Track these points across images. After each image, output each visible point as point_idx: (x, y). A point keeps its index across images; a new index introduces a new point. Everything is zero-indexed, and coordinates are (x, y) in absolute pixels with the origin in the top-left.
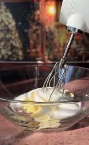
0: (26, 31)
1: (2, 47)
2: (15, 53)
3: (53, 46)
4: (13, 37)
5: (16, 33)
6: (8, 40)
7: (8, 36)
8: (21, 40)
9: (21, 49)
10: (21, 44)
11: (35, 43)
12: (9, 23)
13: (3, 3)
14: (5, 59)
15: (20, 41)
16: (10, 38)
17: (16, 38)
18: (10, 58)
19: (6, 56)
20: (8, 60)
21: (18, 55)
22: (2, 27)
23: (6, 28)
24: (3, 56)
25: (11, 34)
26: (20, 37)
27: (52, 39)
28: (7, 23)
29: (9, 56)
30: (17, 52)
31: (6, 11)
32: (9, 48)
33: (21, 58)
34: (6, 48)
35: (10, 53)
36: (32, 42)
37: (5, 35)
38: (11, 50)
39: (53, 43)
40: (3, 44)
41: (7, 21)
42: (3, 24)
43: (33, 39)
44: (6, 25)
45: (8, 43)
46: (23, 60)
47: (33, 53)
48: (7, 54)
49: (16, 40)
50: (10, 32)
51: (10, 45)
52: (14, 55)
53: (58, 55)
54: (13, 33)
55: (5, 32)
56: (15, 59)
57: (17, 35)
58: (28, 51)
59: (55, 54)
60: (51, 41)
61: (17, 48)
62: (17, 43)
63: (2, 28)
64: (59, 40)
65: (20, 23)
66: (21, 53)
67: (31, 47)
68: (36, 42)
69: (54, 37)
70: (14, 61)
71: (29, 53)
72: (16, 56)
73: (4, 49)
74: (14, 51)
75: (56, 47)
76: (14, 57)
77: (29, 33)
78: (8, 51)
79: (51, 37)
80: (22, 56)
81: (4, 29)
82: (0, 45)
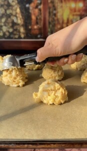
0: (27, 6)
1: (2, 24)
2: (16, 30)
3: (56, 22)
4: (14, 13)
6: (9, 16)
7: (8, 12)
8: (22, 15)
9: (23, 25)
10: (22, 20)
11: (37, 19)
14: (6, 36)
15: (21, 17)
16: (11, 14)
17: (16, 13)
18: (12, 36)
19: (7, 34)
20: (9, 37)
23: (6, 3)
24: (4, 34)
25: (12, 9)
26: (22, 12)
27: (55, 15)
29: (11, 33)
30: (18, 28)
32: (11, 25)
33: (22, 36)
34: (7, 24)
35: (11, 30)
36: (33, 17)
37: (6, 10)
38: (12, 27)
39: (56, 18)
40: (3, 20)
43: (34, 14)
45: (9, 19)
46: (24, 38)
47: (35, 29)
48: (9, 32)
49: (18, 15)
50: (11, 7)
51: (11, 21)
52: (15, 32)
54: (14, 8)
55: (6, 7)
56: (17, 36)
57: (18, 10)
58: (30, 27)
60: (54, 16)
61: (18, 24)
62: (19, 19)
63: (3, 3)
64: (62, 15)
66: (22, 30)
67: (33, 24)
68: (38, 18)
69: (58, 12)
70: (16, 38)
71: (30, 30)
72: (18, 33)
73: (5, 25)
74: (15, 28)
75: (59, 23)
76: (15, 35)
77: (31, 8)
78: (9, 28)
79: (54, 12)
80: (24, 33)
81: (4, 4)
82: (1, 22)
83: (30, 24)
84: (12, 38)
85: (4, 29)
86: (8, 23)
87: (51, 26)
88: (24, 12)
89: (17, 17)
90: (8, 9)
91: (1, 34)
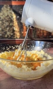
1: (7, 31)
3: (37, 30)
5: (16, 23)
7: (11, 24)
8: (19, 27)
9: (19, 32)
13: (8, 5)
14: (9, 38)
16: (12, 26)
18: (12, 37)
20: (11, 38)
21: (17, 35)
23: (10, 20)
24: (8, 36)
26: (18, 25)
28: (10, 17)
29: (12, 36)
30: (16, 33)
31: (10, 10)
32: (12, 31)
34: (10, 31)
35: (12, 34)
36: (25, 28)
37: (9, 23)
40: (8, 29)
41: (11, 16)
42: (8, 17)
44: (10, 18)
45: (11, 28)
46: (19, 38)
48: (10, 35)
50: (12, 22)
51: (12, 29)
53: (40, 35)
55: (9, 22)
58: (22, 33)
59: (38, 34)
61: (16, 31)
62: (17, 28)
63: (8, 20)
67: (24, 31)
78: (11, 33)
80: (19, 36)
82: (6, 30)
84: (12, 38)
85: (8, 33)
87: (34, 32)
89: (15, 27)
90: (11, 23)
91: (6, 36)
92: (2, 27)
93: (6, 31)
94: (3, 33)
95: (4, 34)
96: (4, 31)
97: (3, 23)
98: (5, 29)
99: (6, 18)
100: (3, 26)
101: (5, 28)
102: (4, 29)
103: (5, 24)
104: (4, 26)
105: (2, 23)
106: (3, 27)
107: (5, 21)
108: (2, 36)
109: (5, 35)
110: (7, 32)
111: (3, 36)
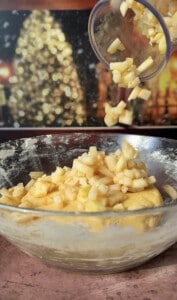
0: (92, 66)
1: (43, 100)
2: (68, 110)
4: (66, 80)
5: (72, 71)
6: (56, 85)
7: (55, 77)
9: (81, 102)
10: (81, 92)
11: (109, 90)
12: (59, 51)
13: (47, 12)
14: (49, 122)
15: (79, 86)
16: (61, 82)
17: (71, 80)
18: (59, 121)
19: (52, 117)
21: (75, 114)
22: (45, 58)
23: (52, 61)
24: (46, 118)
25: (62, 73)
28: (54, 51)
29: (58, 117)
30: (73, 108)
31: (53, 27)
32: (59, 101)
33: (80, 121)
34: (51, 100)
35: (59, 111)
36: (102, 88)
37: (50, 75)
38: (62, 104)
40: (45, 92)
41: (56, 47)
42: (46, 54)
43: (105, 82)
44: (51, 56)
45: (56, 91)
48: (54, 114)
49: (72, 84)
50: (60, 70)
51: (59, 94)
52: (66, 115)
53: (155, 112)
54: (67, 70)
55: (51, 69)
56: (69, 122)
57: (74, 75)
58: (95, 105)
59: (149, 111)
61: (73, 100)
62: (74, 90)
63: (45, 62)
64: (157, 82)
65: (80, 52)
66: (80, 110)
67: (101, 98)
68: (112, 88)
70: (66, 126)
71: (96, 110)
72: (72, 117)
73: (49, 102)
74: (67, 106)
76: (66, 119)
77: (98, 71)
78: (55, 107)
80: (83, 117)
81: (49, 63)
82: (41, 96)
83: (96, 99)
84: (60, 125)
85: (46, 108)
86: (54, 98)
88: (85, 77)
89: (71, 87)
90: (56, 71)
91: (39, 118)
92: (24, 87)
93: (38, 99)
94: (28, 106)
95: (34, 110)
96: (34, 101)
97: (30, 72)
98: (37, 94)
99: (39, 56)
100: (28, 83)
101: (34, 91)
102: (32, 95)
103: (37, 75)
104: (33, 83)
105: (27, 74)
106: (30, 88)
107: (37, 68)
108: (25, 118)
109: (36, 114)
110: (41, 104)
111: (30, 117)
